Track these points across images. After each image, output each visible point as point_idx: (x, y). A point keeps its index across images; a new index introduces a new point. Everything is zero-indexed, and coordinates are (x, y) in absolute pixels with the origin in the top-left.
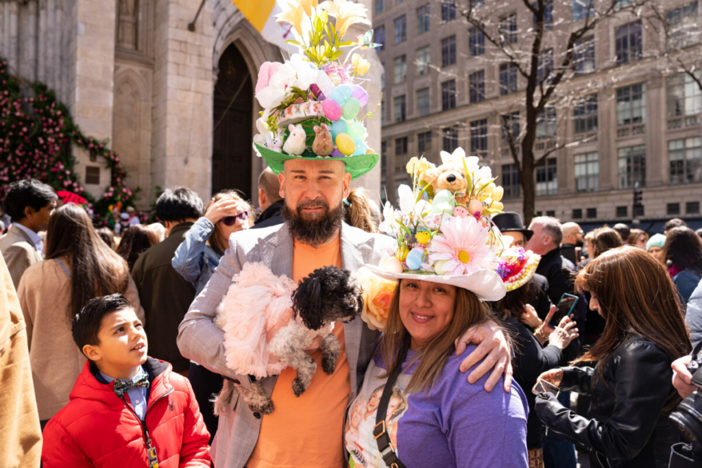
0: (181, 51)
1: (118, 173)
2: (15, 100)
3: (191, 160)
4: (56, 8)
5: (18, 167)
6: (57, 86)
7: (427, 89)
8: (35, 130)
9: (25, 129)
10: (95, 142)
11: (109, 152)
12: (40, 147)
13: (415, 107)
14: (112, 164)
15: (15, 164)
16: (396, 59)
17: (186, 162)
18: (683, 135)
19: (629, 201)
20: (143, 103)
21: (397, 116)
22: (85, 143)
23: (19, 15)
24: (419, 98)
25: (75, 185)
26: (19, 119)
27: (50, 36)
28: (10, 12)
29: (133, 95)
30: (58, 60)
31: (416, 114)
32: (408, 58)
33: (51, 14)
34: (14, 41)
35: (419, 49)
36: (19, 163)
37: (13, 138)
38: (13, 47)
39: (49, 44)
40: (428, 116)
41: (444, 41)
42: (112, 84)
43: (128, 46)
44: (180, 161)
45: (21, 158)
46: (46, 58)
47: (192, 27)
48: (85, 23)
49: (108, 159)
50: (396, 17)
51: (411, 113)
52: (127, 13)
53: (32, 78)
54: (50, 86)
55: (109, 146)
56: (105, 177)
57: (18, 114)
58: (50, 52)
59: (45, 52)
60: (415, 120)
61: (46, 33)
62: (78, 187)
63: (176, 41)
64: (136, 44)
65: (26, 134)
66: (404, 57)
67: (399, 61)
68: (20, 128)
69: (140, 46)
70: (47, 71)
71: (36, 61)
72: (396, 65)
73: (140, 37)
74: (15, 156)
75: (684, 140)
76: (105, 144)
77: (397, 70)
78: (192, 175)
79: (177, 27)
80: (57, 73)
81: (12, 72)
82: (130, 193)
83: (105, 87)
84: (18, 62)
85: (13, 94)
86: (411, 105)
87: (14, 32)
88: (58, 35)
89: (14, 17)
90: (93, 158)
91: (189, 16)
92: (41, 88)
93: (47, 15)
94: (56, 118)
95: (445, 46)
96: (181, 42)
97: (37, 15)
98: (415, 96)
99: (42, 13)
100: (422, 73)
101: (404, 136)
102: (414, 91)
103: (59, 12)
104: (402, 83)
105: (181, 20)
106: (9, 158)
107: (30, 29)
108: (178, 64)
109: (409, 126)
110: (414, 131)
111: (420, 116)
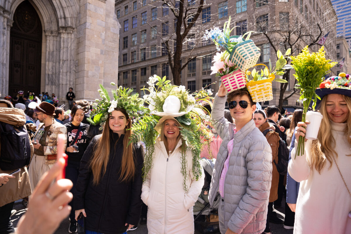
13: (150, 54)
32: (147, 31)
41: (163, 24)
50: (142, 12)
51: (148, 57)
60: (150, 60)
66: (145, 31)
67: (143, 32)
72: (142, 34)
77: (142, 37)
86: (148, 53)
98: (150, 49)
100: (153, 38)
102: (150, 46)
104: (144, 43)
109: (147, 62)
110: (149, 65)
111: (151, 58)
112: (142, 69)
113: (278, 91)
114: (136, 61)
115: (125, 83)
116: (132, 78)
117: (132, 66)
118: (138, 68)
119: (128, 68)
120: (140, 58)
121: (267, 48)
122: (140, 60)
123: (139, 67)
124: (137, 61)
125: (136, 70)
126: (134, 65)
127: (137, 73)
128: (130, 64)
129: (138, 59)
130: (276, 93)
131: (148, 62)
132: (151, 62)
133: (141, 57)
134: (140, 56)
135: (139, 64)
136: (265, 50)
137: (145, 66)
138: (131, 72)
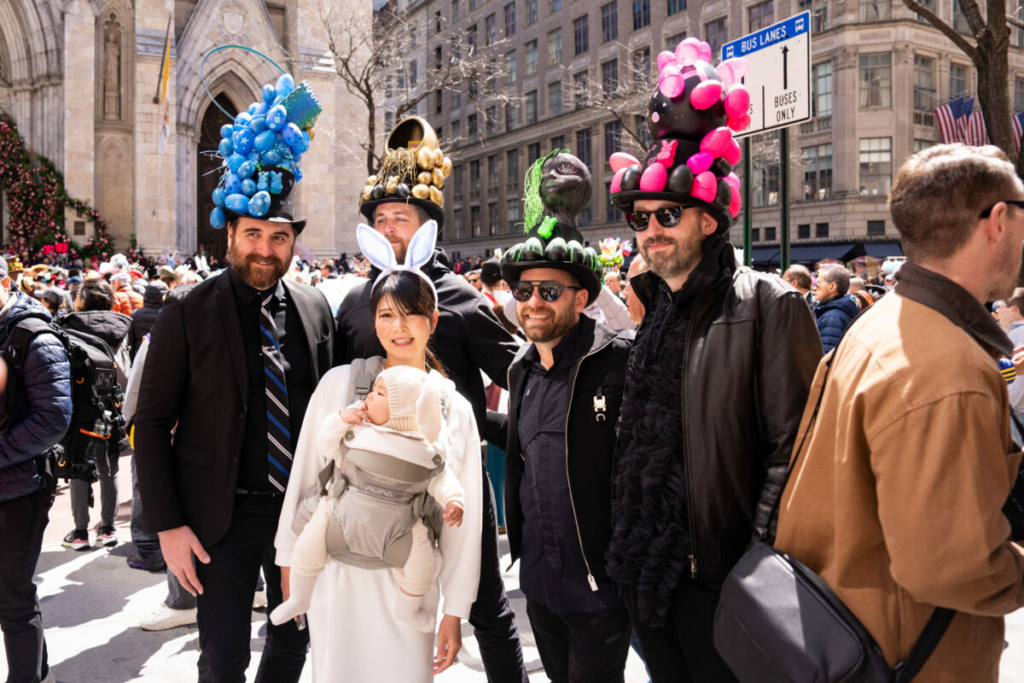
0: (147, 122)
1: (100, 226)
2: (26, 171)
3: (159, 211)
4: (54, 95)
5: (29, 223)
6: (56, 158)
7: (558, 83)
8: (40, 195)
9: (33, 194)
10: (79, 203)
11: (90, 208)
12: (43, 207)
13: (547, 105)
14: (94, 218)
15: (28, 221)
16: (527, 44)
17: (154, 213)
18: (815, 141)
19: (777, 220)
20: (126, 164)
21: (530, 117)
22: (72, 204)
23: (32, 101)
24: (551, 94)
25: (64, 237)
26: (29, 186)
27: (51, 117)
28: (25, 99)
29: (117, 158)
30: (56, 137)
31: (548, 114)
32: (539, 43)
33: (51, 100)
34: (28, 122)
35: (550, 33)
36: (30, 220)
37: (26, 201)
38: (28, 127)
39: (50, 124)
40: (560, 116)
41: (576, 22)
42: (93, 154)
43: (112, 117)
44: (149, 213)
45: (32, 217)
46: (48, 135)
47: (156, 101)
48: (71, 109)
49: (90, 214)
51: (543, 113)
52: (112, 90)
53: (40, 151)
54: (51, 158)
55: (91, 205)
56: (90, 229)
57: (28, 182)
58: (51, 130)
59: (48, 131)
60: (548, 121)
61: (48, 115)
62: (66, 238)
63: (143, 114)
64: (120, 115)
65: (34, 197)
66: (535, 42)
67: (531, 47)
68: (29, 193)
69: (123, 116)
70: (49, 145)
71: (43, 137)
72: (528, 52)
73: (123, 109)
74: (28, 215)
75: (817, 147)
76: (86, 203)
78: (160, 224)
79: (143, 102)
80: (56, 147)
81: (27, 147)
82: (106, 242)
83: (87, 157)
84: (32, 138)
85: (26, 166)
86: (543, 102)
87: (28, 116)
88: (56, 117)
89: (28, 104)
90: (79, 215)
91: (152, 92)
92: (44, 161)
93: (48, 101)
94: (53, 185)
95: (578, 28)
96: (147, 114)
97: (42, 100)
98: (547, 92)
99: (45, 99)
101: (536, 141)
102: (546, 86)
103: (56, 98)
104: (534, 75)
105: (147, 96)
106: (24, 217)
107: (38, 113)
108: (145, 133)
109: (540, 129)
110: (547, 136)
111: (552, 116)
112: (530, 147)
113: (851, 198)
114: (516, 125)
115: (493, 186)
116: (509, 171)
117: (508, 139)
118: (522, 144)
119: (498, 146)
120: (524, 119)
121: (826, 76)
122: (525, 122)
123: (524, 142)
124: (519, 126)
125: (516, 150)
126: (513, 137)
127: (520, 158)
128: (502, 136)
129: (520, 121)
130: (845, 204)
131: (544, 127)
132: (550, 128)
133: (527, 115)
134: (524, 113)
135: (523, 134)
136: (821, 82)
137: (537, 138)
138: (505, 155)
